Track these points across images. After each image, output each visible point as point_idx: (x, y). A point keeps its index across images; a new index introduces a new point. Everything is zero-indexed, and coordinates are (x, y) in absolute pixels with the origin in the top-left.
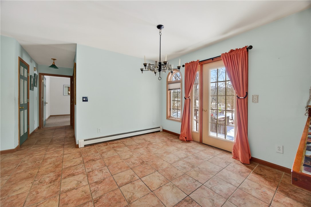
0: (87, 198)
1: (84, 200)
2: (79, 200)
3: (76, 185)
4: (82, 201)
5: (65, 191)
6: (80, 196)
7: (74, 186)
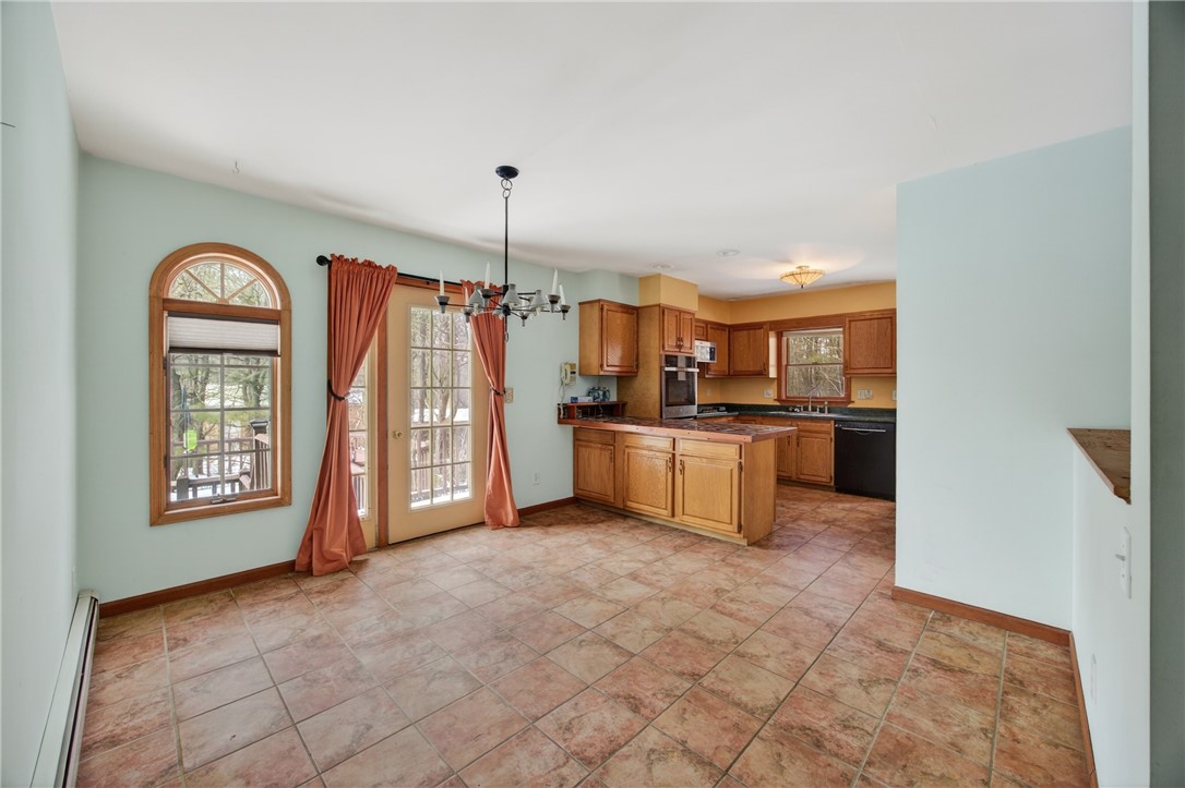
0: (696, 696)
1: (704, 700)
2: (710, 709)
3: (670, 755)
4: (710, 701)
5: (708, 768)
6: (699, 716)
7: (675, 760)
